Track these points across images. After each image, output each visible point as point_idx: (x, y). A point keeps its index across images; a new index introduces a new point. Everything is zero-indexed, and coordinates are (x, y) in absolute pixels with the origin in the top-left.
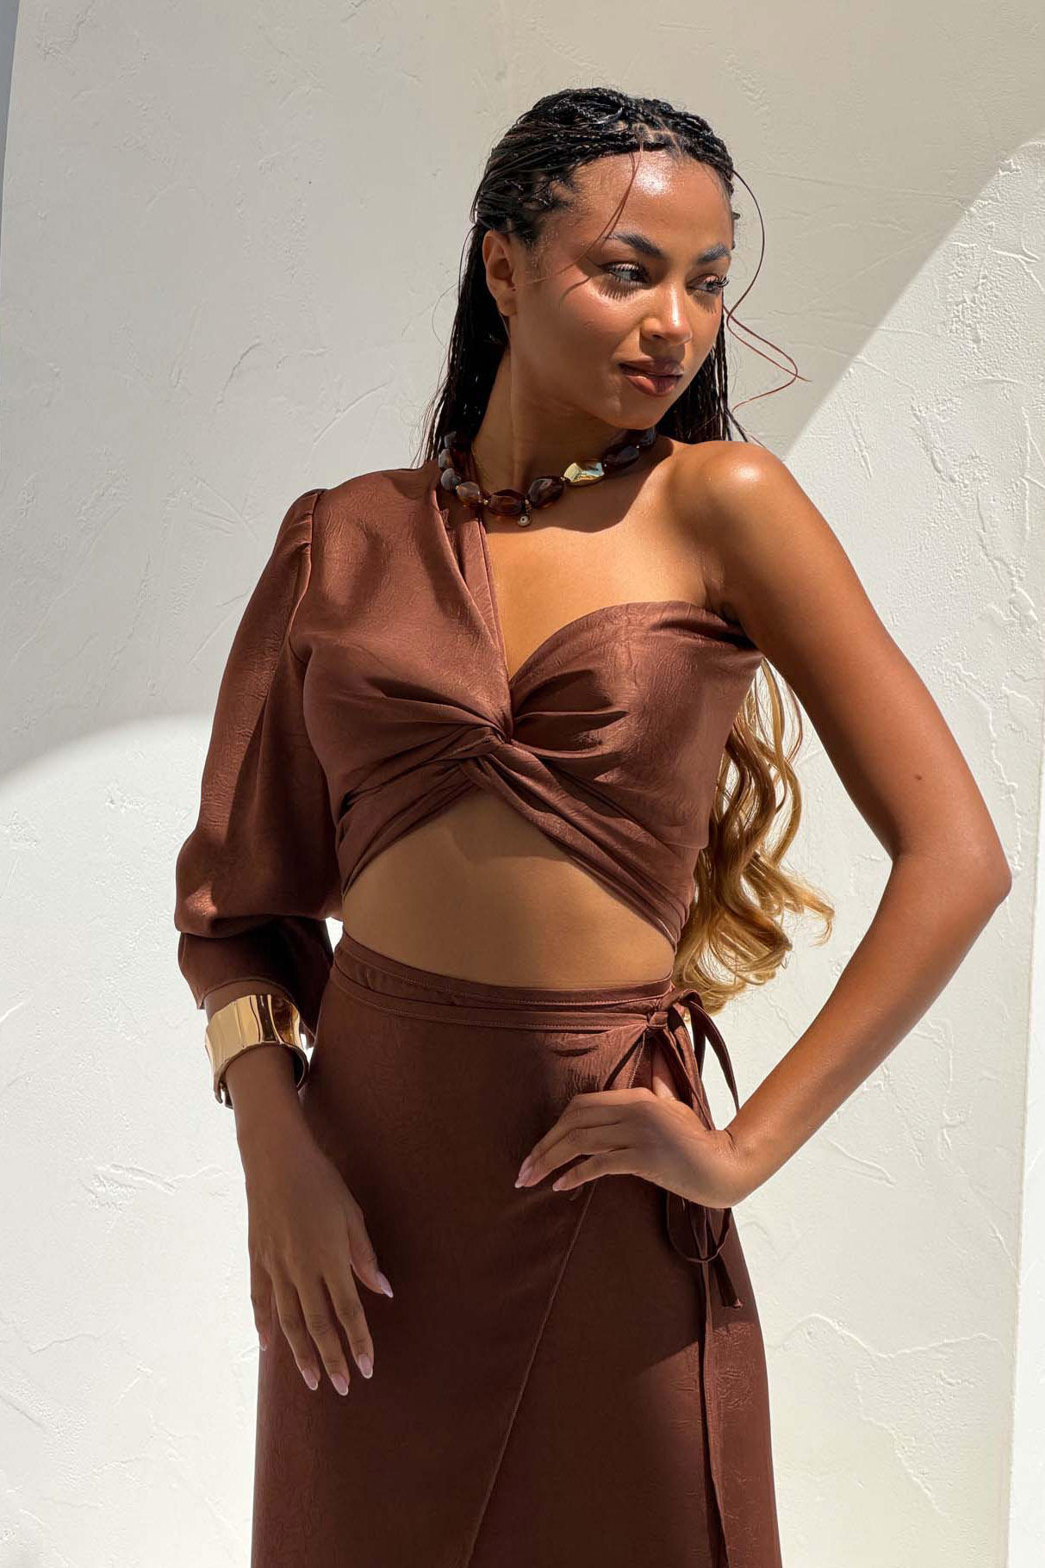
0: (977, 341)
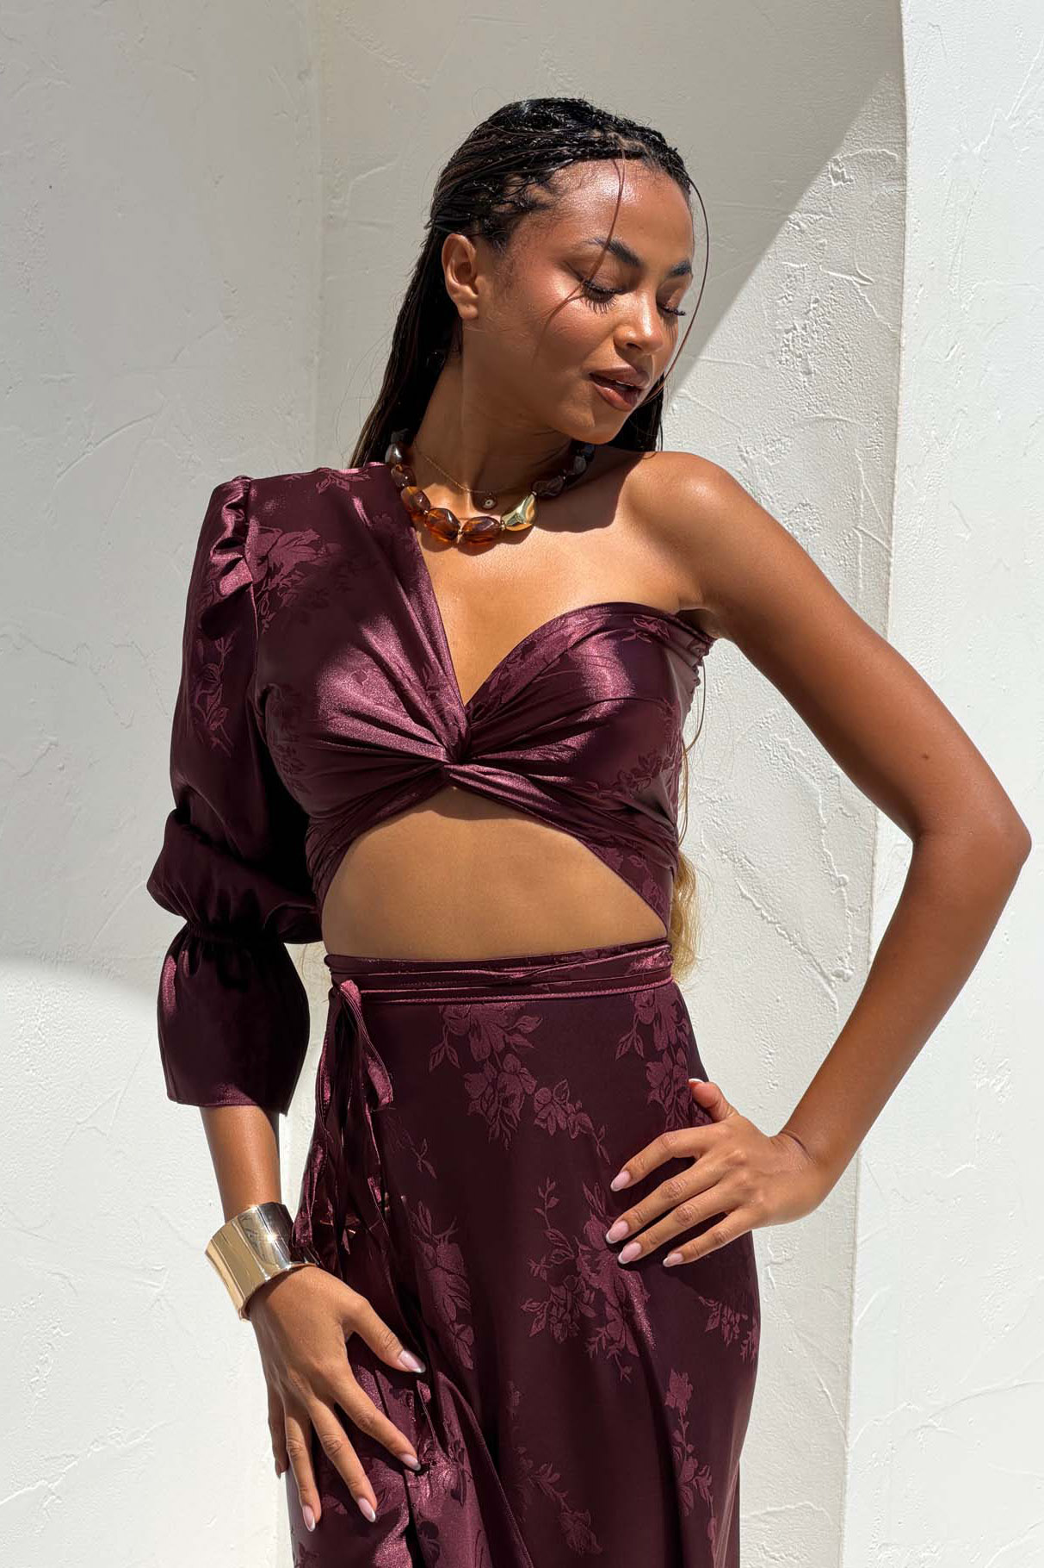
0: (808, 373)
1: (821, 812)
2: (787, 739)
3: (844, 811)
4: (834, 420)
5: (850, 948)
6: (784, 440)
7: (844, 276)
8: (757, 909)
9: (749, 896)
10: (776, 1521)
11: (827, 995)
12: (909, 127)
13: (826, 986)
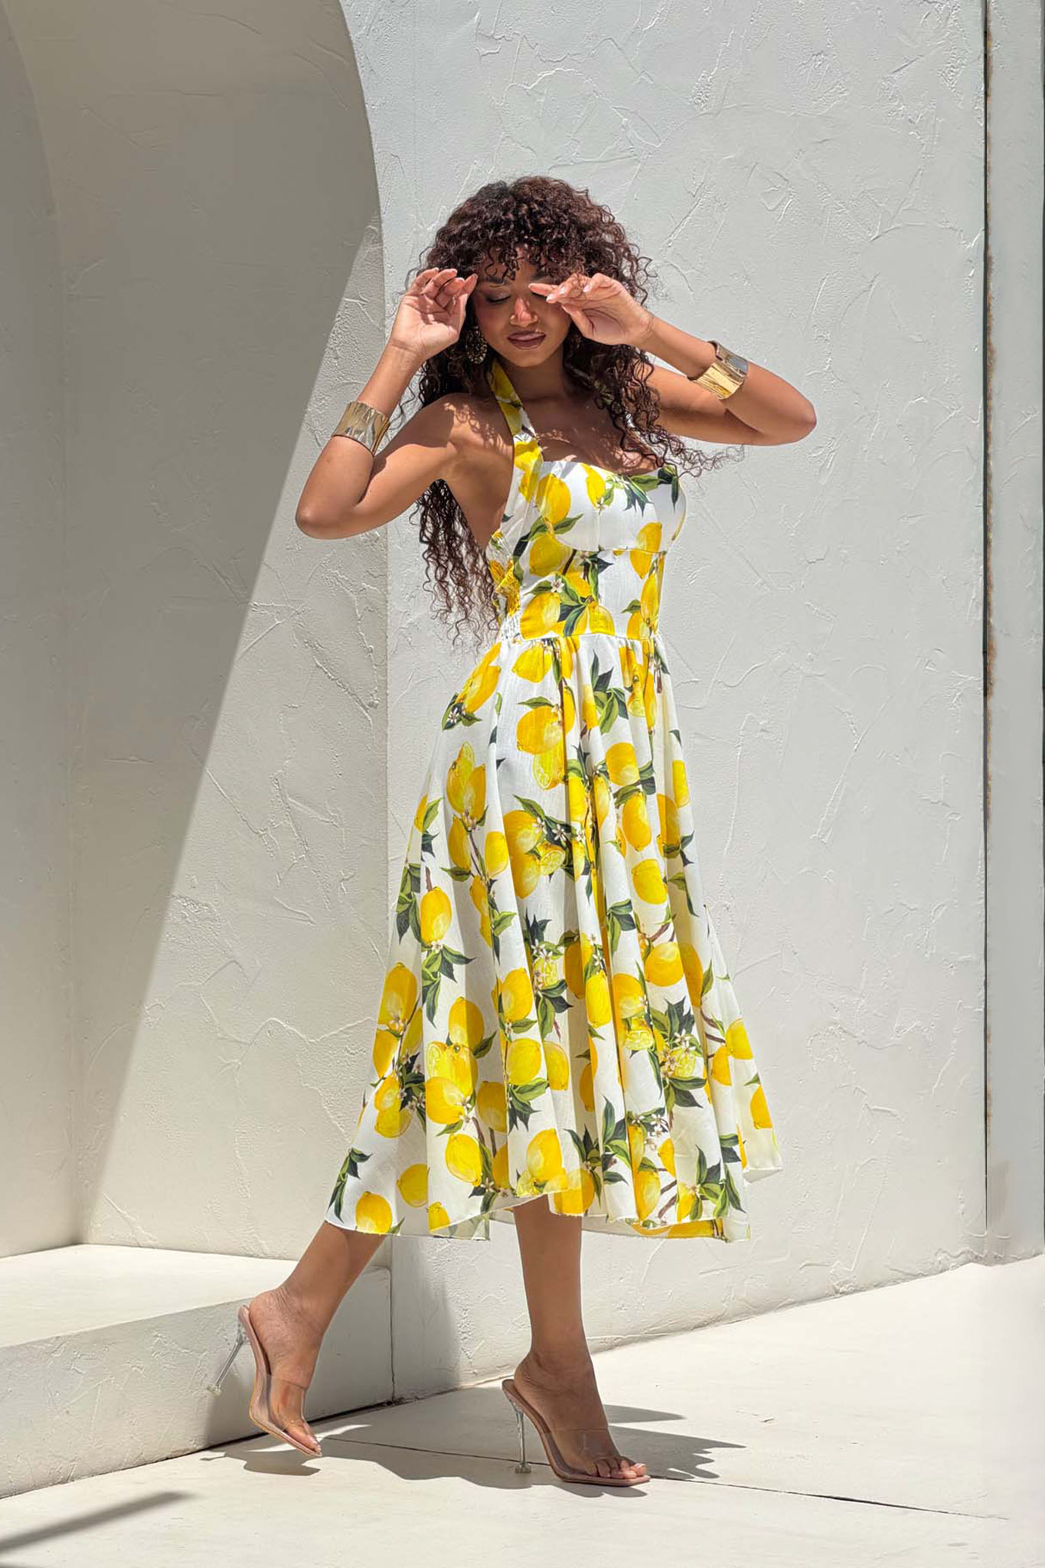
1: (357, 611)
2: (337, 571)
3: (370, 608)
4: (351, 383)
5: (376, 688)
6: (326, 398)
7: (354, 301)
8: (326, 673)
9: (321, 665)
10: (352, 1031)
11: (366, 718)
12: (382, 213)
13: (364, 712)
